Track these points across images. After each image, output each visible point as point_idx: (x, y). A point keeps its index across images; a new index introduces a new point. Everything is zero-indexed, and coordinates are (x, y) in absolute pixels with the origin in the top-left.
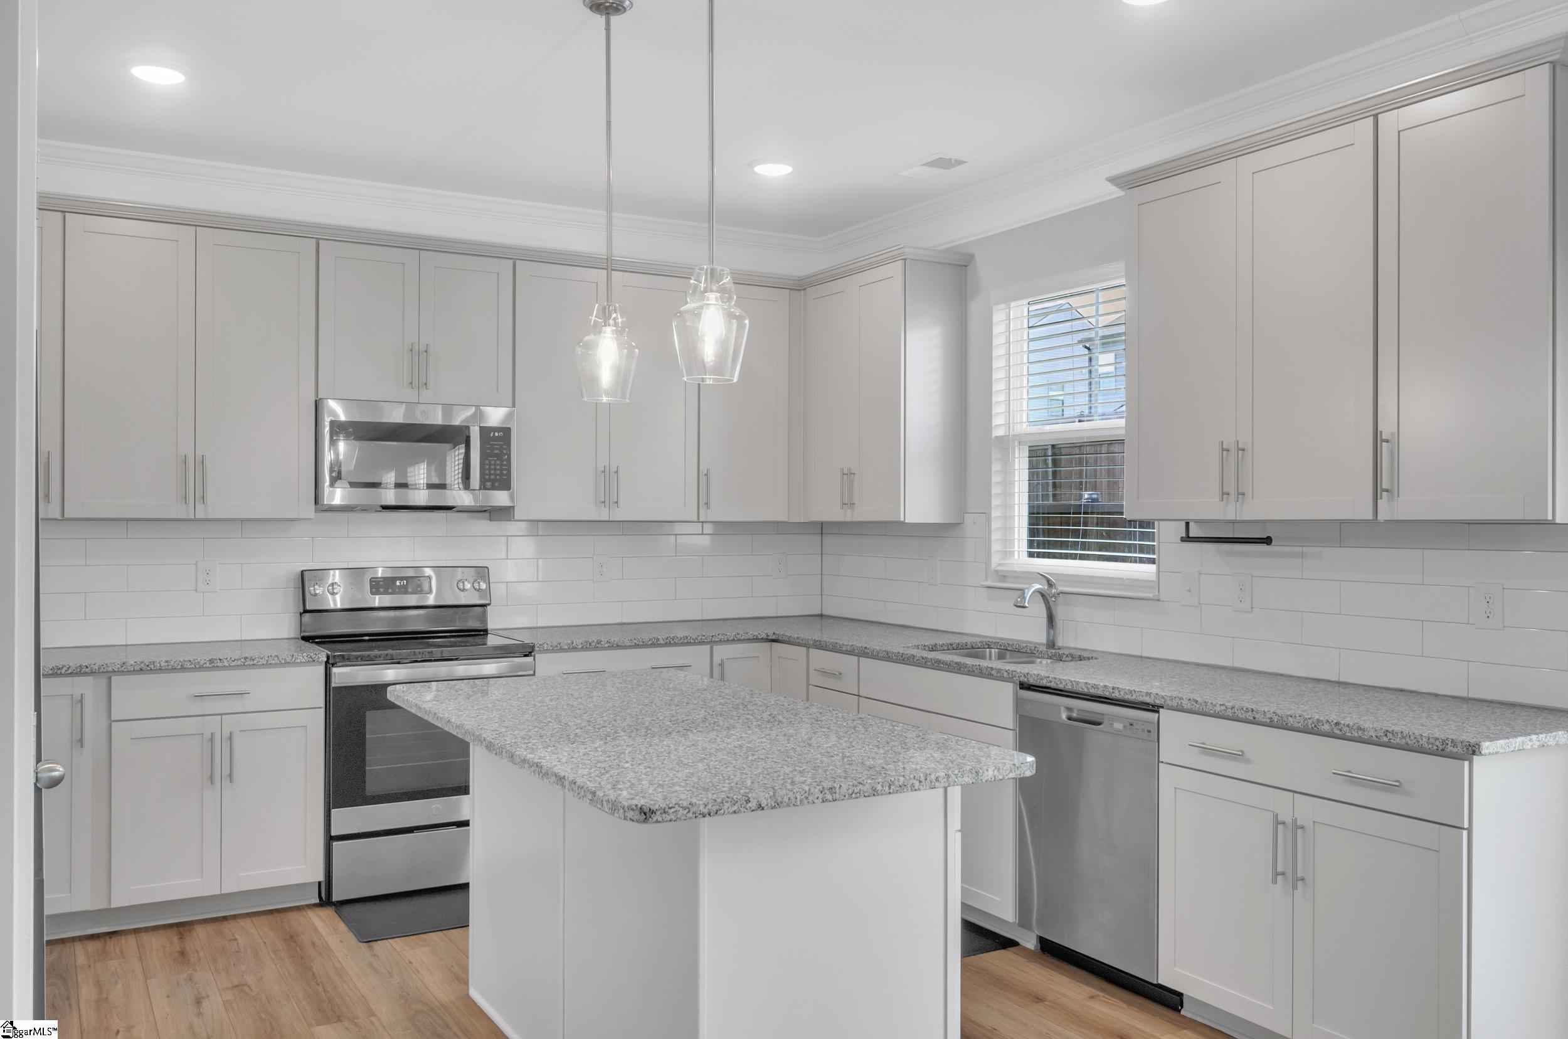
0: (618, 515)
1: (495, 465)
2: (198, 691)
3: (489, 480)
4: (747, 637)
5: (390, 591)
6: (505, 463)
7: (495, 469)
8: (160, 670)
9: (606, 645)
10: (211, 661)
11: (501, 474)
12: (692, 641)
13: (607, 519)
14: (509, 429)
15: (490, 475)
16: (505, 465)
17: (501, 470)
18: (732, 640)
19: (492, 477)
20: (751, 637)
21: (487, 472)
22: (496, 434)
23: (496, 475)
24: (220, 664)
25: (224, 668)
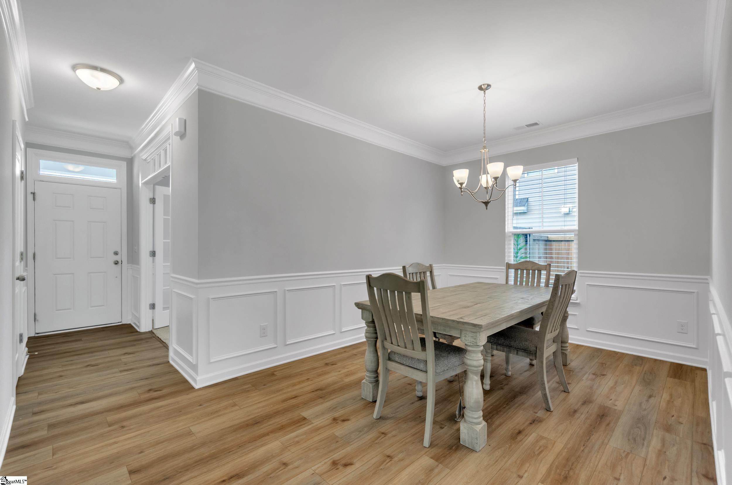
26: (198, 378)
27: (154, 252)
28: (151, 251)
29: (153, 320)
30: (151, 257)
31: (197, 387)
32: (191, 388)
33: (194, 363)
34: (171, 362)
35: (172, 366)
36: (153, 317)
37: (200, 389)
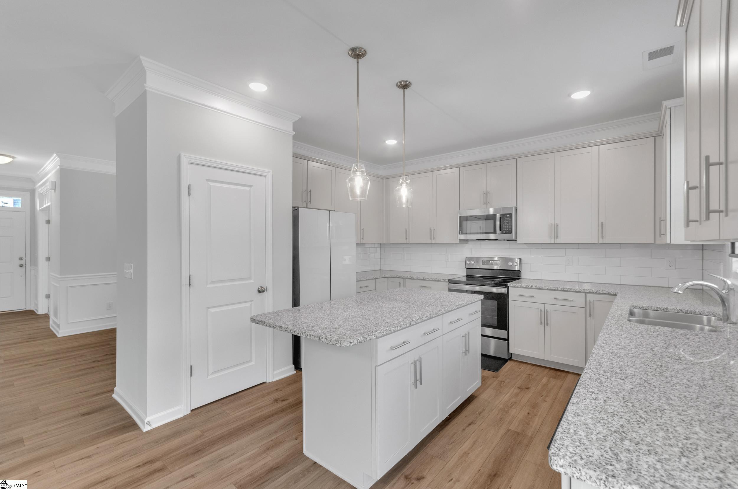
0: (558, 241)
1: (507, 226)
2: (421, 285)
3: (505, 231)
4: (604, 292)
5: (488, 264)
6: (510, 225)
7: (507, 227)
8: (414, 279)
9: (535, 288)
10: (423, 278)
11: (509, 229)
12: (574, 291)
13: (554, 243)
14: (511, 214)
15: (505, 229)
16: (510, 226)
17: (509, 227)
18: (595, 293)
19: (506, 230)
20: (607, 293)
21: (504, 228)
22: (507, 216)
23: (507, 229)
24: (425, 279)
25: (426, 280)
26: (60, 332)
27: (49, 258)
28: (47, 257)
29: (48, 308)
30: (47, 261)
31: (59, 336)
32: (56, 337)
33: (58, 324)
34: (51, 327)
35: (50, 329)
36: (48, 306)
37: (59, 337)
